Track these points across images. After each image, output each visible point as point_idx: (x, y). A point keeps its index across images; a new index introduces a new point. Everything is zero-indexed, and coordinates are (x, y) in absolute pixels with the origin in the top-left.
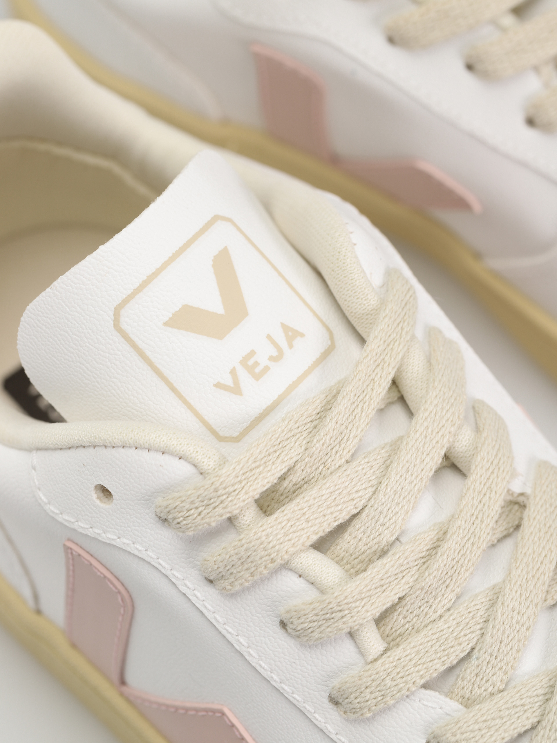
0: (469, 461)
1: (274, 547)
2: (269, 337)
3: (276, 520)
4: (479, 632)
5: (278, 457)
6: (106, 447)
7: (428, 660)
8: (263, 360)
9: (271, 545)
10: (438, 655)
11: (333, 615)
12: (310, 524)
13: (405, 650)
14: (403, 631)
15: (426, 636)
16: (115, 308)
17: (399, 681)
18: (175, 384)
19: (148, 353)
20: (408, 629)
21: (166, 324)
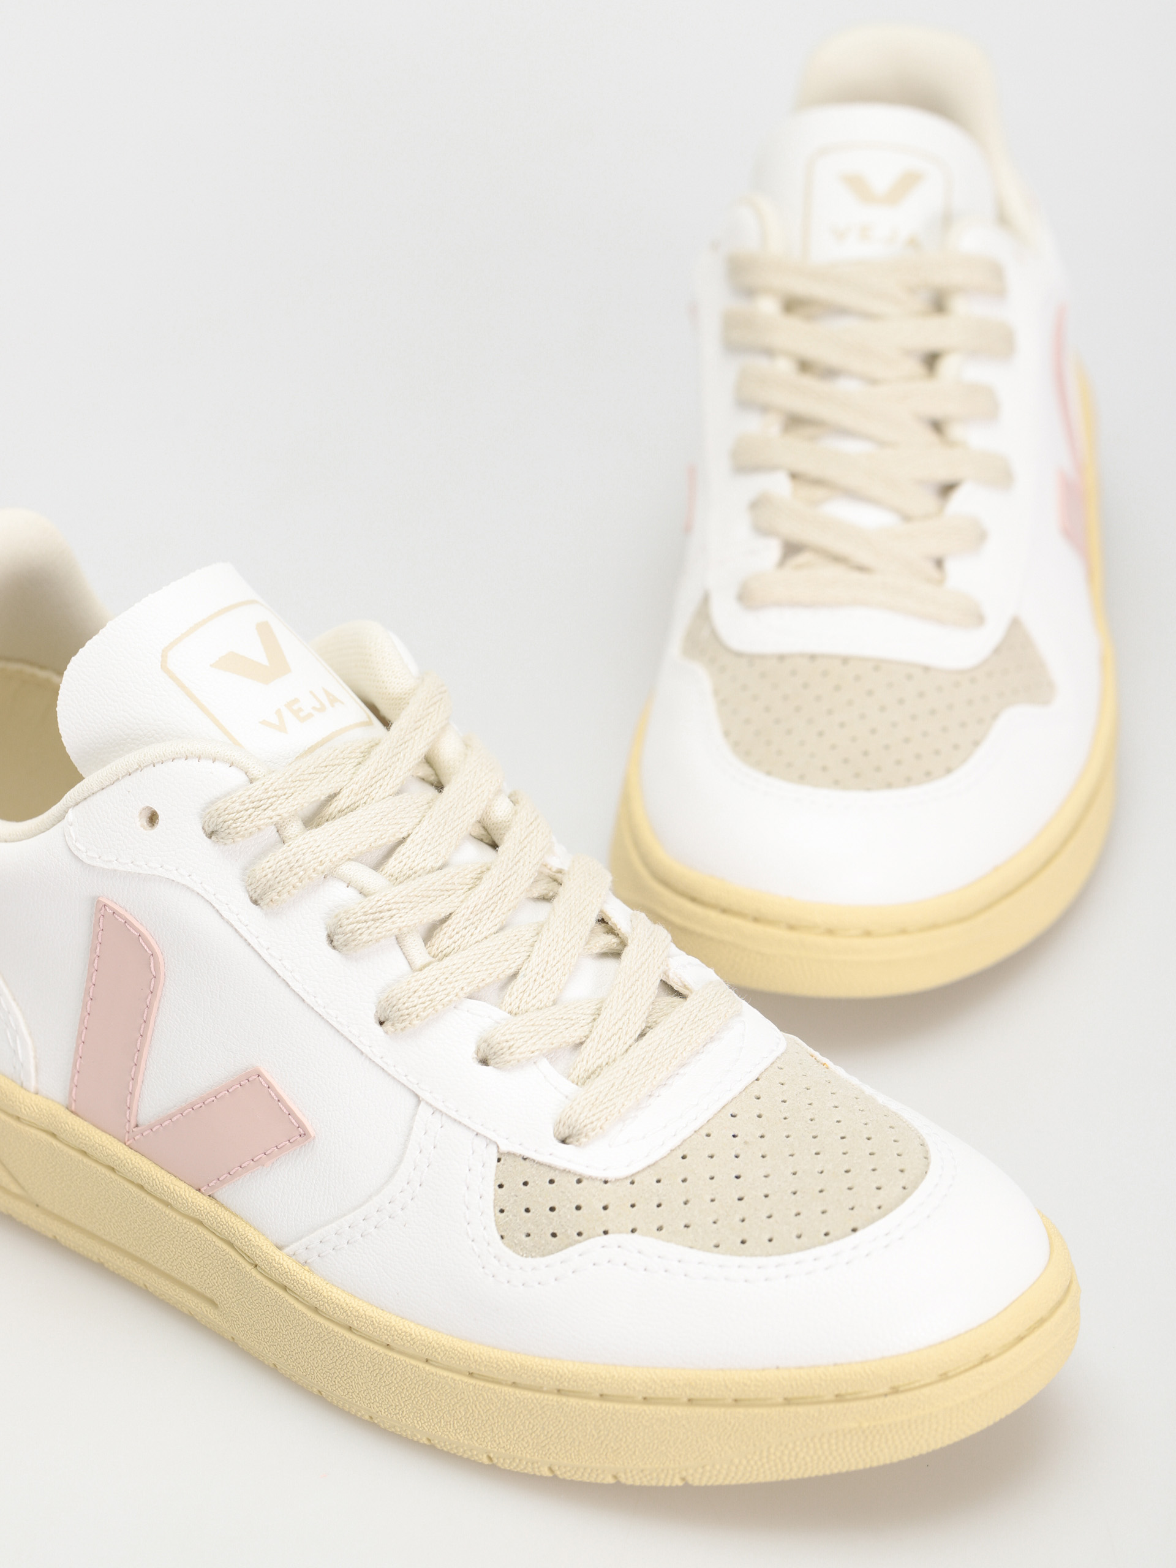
0: (504, 834)
2: (311, 692)
4: (524, 954)
7: (475, 970)
8: (306, 708)
14: (449, 952)
16: (163, 651)
18: (220, 721)
19: (195, 692)
20: (454, 949)
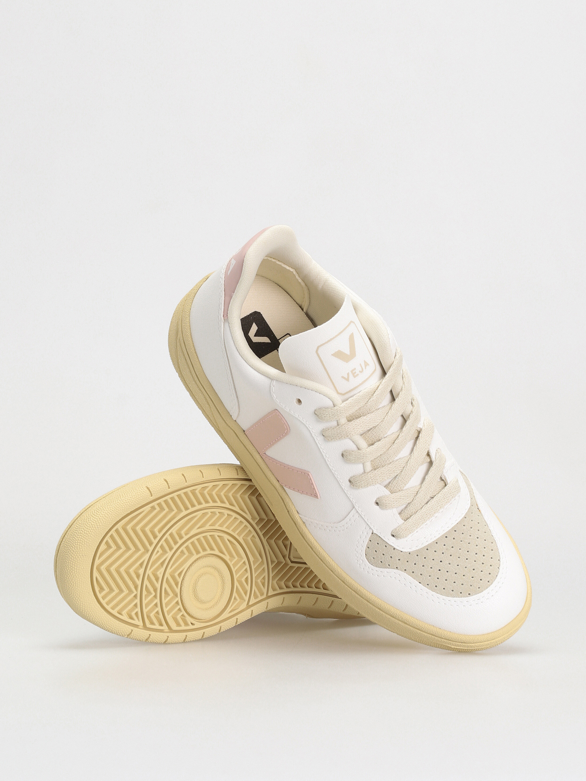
1: (349, 432)
3: (352, 423)
4: (401, 470)
5: (357, 404)
6: (305, 388)
7: (384, 476)
8: (357, 372)
9: (348, 431)
10: (387, 475)
11: (361, 457)
12: (361, 427)
13: (378, 471)
15: (385, 468)
16: (318, 347)
17: (374, 480)
18: (329, 374)
19: (324, 363)
20: (379, 465)
21: (332, 355)
